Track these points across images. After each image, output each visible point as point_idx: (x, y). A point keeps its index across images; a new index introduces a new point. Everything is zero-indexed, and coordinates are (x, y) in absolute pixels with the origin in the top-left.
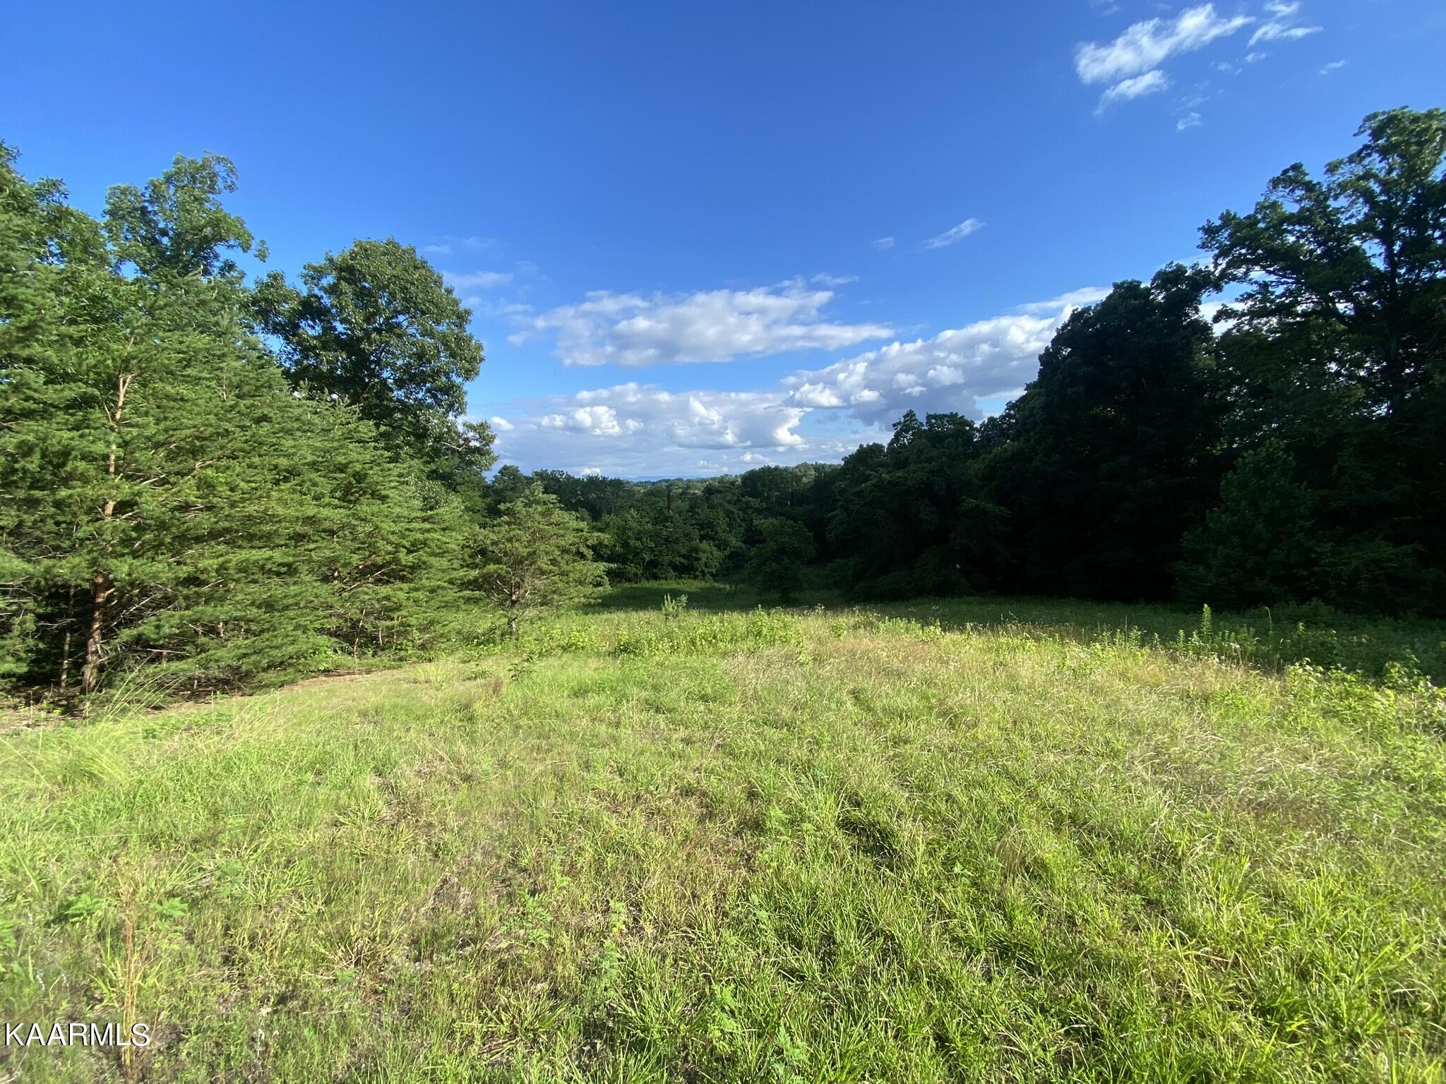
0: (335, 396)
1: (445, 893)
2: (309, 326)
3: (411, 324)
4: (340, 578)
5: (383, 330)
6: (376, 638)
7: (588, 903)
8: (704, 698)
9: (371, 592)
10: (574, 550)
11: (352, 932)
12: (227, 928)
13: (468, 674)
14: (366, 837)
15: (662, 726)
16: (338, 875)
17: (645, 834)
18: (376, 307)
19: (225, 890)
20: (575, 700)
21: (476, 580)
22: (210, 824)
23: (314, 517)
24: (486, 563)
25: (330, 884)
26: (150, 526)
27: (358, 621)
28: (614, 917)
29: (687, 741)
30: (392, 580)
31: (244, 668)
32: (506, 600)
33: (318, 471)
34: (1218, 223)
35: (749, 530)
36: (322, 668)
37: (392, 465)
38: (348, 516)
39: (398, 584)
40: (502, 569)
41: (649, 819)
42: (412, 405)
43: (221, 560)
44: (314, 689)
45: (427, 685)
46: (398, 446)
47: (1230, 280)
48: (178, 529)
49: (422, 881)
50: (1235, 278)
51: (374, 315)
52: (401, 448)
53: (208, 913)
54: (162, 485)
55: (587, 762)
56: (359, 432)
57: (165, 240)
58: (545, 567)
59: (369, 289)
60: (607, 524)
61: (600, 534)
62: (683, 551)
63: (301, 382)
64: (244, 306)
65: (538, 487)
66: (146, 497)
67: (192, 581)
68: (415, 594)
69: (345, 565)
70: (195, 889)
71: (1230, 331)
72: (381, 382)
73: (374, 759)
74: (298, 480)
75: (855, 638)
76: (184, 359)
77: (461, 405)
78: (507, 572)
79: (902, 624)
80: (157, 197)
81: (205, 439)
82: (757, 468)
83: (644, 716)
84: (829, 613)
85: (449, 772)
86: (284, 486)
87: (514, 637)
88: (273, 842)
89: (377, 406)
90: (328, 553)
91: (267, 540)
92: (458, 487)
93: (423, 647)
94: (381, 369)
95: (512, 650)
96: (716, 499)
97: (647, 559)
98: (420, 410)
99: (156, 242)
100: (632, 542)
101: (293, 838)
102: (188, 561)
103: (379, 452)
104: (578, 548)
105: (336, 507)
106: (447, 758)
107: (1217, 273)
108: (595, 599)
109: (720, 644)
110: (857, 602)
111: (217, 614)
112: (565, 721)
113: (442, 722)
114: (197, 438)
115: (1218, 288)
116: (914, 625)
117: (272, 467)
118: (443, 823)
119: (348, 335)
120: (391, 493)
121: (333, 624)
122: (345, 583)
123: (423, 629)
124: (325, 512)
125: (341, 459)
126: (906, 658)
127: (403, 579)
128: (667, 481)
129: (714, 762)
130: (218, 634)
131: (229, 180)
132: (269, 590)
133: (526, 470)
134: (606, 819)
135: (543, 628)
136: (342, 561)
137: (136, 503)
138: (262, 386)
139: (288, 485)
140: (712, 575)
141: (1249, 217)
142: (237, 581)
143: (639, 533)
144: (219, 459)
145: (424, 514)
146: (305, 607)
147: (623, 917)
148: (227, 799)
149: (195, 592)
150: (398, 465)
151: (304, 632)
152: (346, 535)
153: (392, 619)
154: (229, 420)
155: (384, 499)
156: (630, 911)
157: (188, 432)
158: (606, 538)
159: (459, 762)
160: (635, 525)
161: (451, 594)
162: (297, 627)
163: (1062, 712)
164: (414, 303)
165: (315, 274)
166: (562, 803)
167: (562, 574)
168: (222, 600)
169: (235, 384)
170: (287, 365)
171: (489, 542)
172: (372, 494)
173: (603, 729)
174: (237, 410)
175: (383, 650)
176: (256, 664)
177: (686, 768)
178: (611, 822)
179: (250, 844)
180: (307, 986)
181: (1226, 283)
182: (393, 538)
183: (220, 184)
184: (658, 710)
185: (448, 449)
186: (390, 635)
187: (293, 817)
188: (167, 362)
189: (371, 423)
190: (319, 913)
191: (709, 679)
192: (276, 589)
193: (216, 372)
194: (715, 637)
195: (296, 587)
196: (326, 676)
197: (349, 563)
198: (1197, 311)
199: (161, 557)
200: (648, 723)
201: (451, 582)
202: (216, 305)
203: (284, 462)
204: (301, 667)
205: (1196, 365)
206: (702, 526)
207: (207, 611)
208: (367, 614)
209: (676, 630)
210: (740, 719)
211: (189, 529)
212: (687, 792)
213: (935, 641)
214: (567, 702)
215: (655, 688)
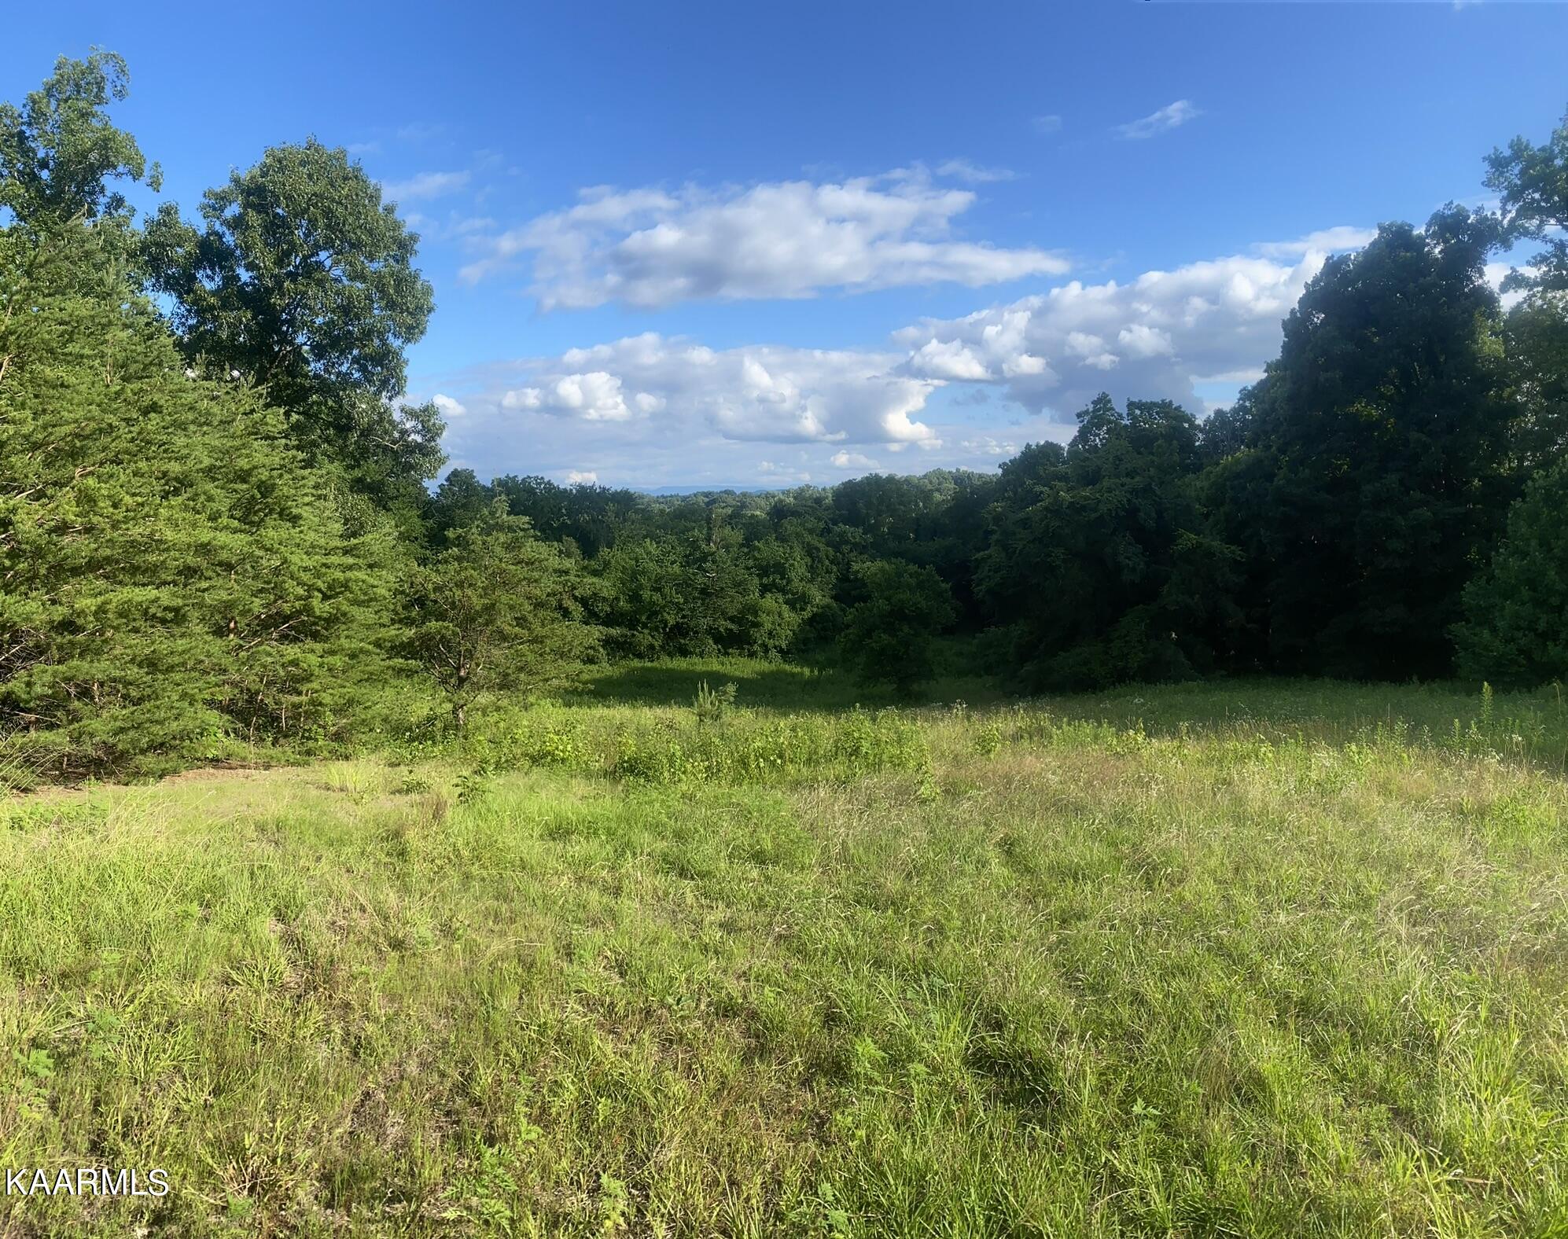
0: (236, 373)
1: (366, 1112)
2: (208, 276)
3: (337, 263)
4: (238, 633)
5: (298, 274)
6: (278, 719)
7: (567, 1174)
8: (759, 858)
9: (276, 653)
10: (554, 603)
11: (247, 1142)
12: (97, 1103)
13: (397, 784)
14: (265, 1010)
15: (690, 899)
16: (229, 1056)
17: (657, 1073)
18: (292, 244)
19: (97, 1050)
20: (551, 844)
21: (411, 642)
22: (80, 955)
23: (209, 543)
24: (424, 620)
25: (221, 1066)
26: (24, 551)
27: (257, 693)
28: (607, 1203)
29: (728, 927)
30: (302, 636)
31: (120, 747)
32: (451, 676)
33: (214, 480)
34: (1507, 153)
35: (844, 578)
36: (210, 756)
37: (306, 472)
38: (250, 544)
39: (310, 643)
40: (447, 628)
41: (664, 1049)
42: (334, 383)
43: (100, 599)
44: (201, 784)
45: (343, 794)
46: (314, 444)
47: (1521, 234)
48: (55, 556)
49: (337, 1088)
50: (1526, 233)
51: (287, 254)
52: (318, 446)
53: (75, 1077)
54: (37, 500)
55: (569, 945)
56: (266, 424)
57: (45, 174)
58: (507, 629)
59: (283, 217)
60: (607, 564)
61: (595, 580)
62: (732, 612)
63: (198, 356)
64: (132, 255)
65: (501, 504)
66: (21, 515)
67: (68, 626)
68: (330, 659)
69: (243, 613)
70: (62, 1040)
71: (1519, 305)
72: (294, 349)
73: (274, 896)
74: (190, 492)
75: (1014, 754)
76: (65, 331)
77: (398, 380)
78: (455, 634)
79: (1088, 728)
80: (37, 116)
81: (86, 437)
82: (859, 477)
83: (660, 881)
84: (975, 716)
85: (374, 931)
86: (176, 501)
87: (460, 734)
88: (151, 993)
89: (287, 386)
90: (224, 595)
91: (150, 574)
92: (390, 504)
93: (338, 737)
94: (295, 332)
95: (458, 754)
96: (790, 526)
97: (671, 622)
98: (344, 390)
99: (34, 178)
100: (646, 594)
101: (176, 991)
102: (64, 600)
103: (291, 453)
104: (560, 601)
105: (235, 531)
106: (370, 909)
107: (1505, 222)
108: (585, 683)
109: (790, 767)
110: (1021, 695)
111: (94, 671)
112: (534, 876)
113: (363, 853)
114: (77, 436)
115: (1506, 245)
116: (1108, 731)
117: (160, 475)
118: (365, 1006)
119: (254, 285)
120: (305, 512)
121: (225, 694)
122: (242, 638)
123: (338, 711)
124: (223, 538)
125: (243, 463)
126: (1089, 784)
127: (315, 636)
128: (707, 495)
129: (772, 964)
130: (92, 698)
131: (118, 83)
132: (153, 643)
133: (485, 478)
134: (597, 1042)
135: (502, 724)
136: (241, 608)
137: (11, 523)
138: (151, 363)
139: (180, 499)
140: (781, 651)
141: (1543, 149)
142: (116, 629)
143: (658, 579)
144: (101, 464)
145: (346, 543)
146: (193, 669)
147: (621, 1206)
148: (101, 924)
149: (70, 642)
150: (315, 471)
151: (191, 704)
152: (246, 570)
153: (300, 694)
154: (114, 412)
155: (295, 520)
156: (633, 1197)
157: (66, 429)
158: (606, 587)
159: (386, 919)
160: (652, 566)
161: (378, 662)
162: (184, 696)
163: (1301, 848)
164: (341, 231)
165: (217, 203)
166: (531, 1008)
167: (535, 640)
168: (98, 652)
169: (120, 362)
170: (179, 333)
171: (430, 586)
172: (281, 514)
173: (594, 897)
174: (122, 398)
175: (286, 736)
176: (134, 743)
177: (725, 972)
178: (604, 1046)
179: (126, 991)
180: (189, 1206)
181: (1516, 238)
182: (305, 577)
183: (108, 92)
184: (683, 873)
185: (378, 446)
186: (296, 717)
187: (176, 962)
188: (47, 337)
189: (282, 411)
190: (206, 1106)
191: (768, 826)
192: (161, 642)
193: (100, 347)
194: (781, 756)
195: (184, 641)
196: (214, 767)
197: (250, 610)
198: (1481, 274)
199: (35, 593)
200: (667, 894)
201: (378, 644)
202: (101, 257)
203: (175, 468)
204: (185, 752)
205: (1481, 350)
206: (764, 571)
207: (81, 667)
208: (269, 684)
209: (717, 741)
210: (817, 893)
211: (66, 558)
212: (727, 1010)
213: (1134, 752)
214: (538, 847)
215: (679, 836)
